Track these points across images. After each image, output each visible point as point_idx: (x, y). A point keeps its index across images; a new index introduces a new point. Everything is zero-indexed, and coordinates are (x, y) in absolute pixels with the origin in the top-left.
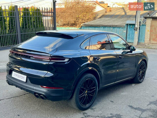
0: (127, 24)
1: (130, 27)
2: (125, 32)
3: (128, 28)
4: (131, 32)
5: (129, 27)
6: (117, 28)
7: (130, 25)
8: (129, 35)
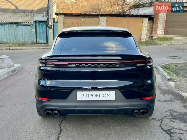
0: (36, 21)
1: (39, 25)
2: (34, 30)
3: (37, 26)
4: (42, 31)
5: (37, 24)
6: (23, 26)
7: (39, 22)
8: (40, 34)
